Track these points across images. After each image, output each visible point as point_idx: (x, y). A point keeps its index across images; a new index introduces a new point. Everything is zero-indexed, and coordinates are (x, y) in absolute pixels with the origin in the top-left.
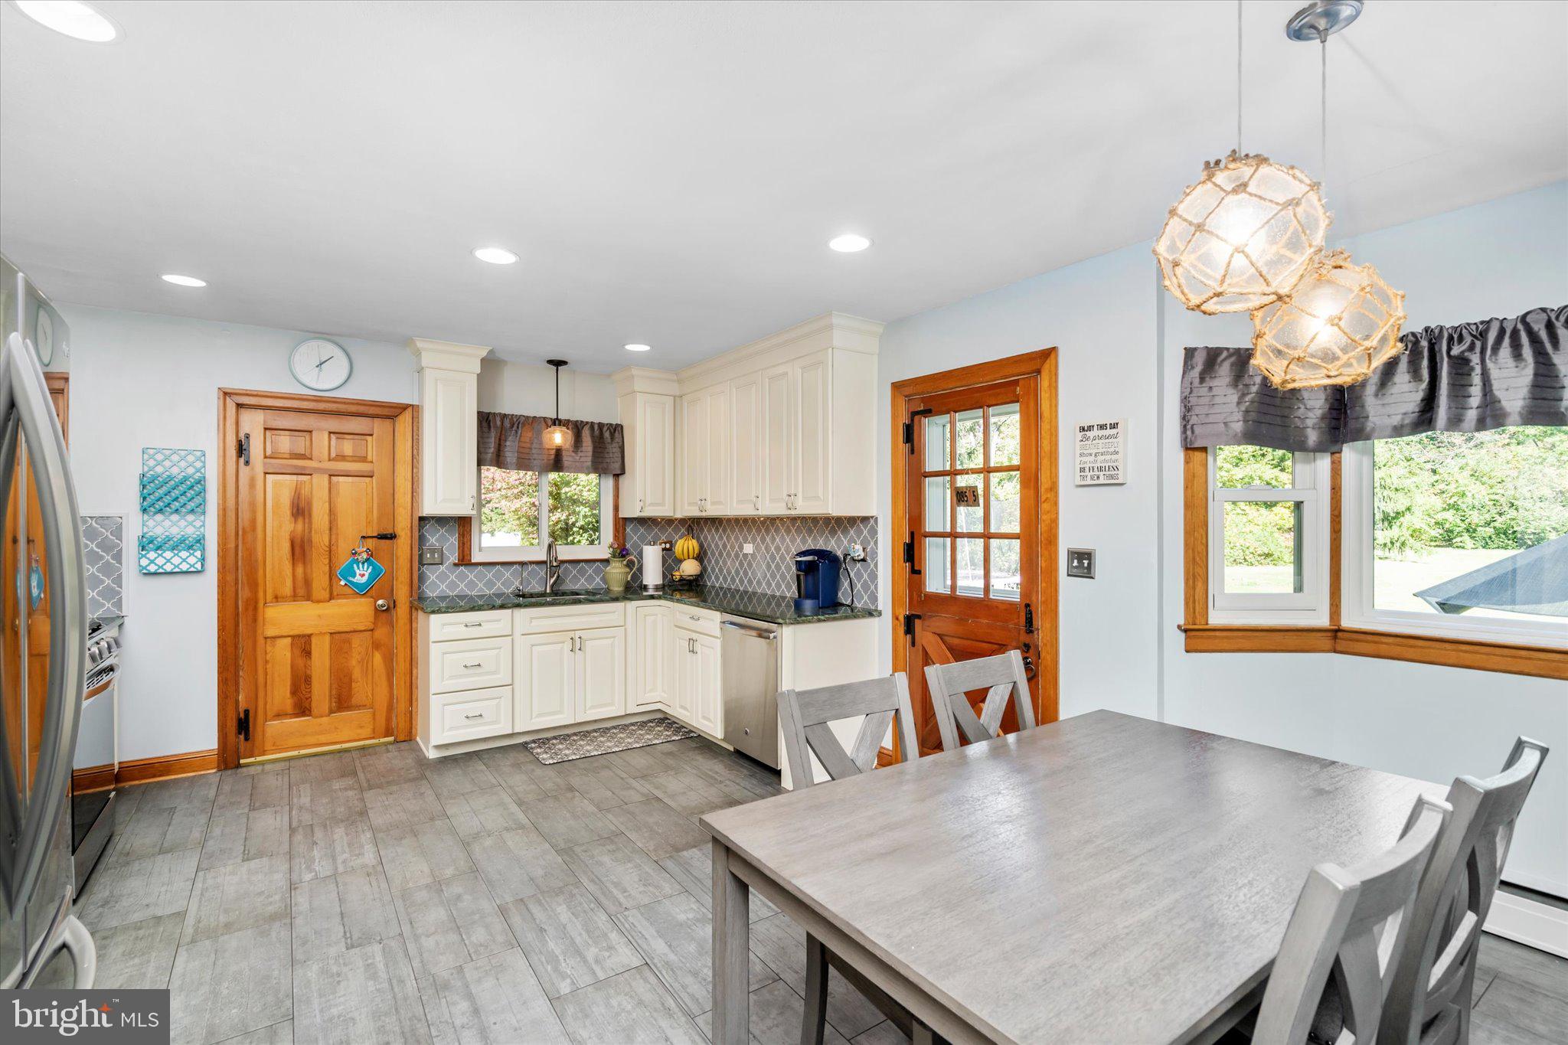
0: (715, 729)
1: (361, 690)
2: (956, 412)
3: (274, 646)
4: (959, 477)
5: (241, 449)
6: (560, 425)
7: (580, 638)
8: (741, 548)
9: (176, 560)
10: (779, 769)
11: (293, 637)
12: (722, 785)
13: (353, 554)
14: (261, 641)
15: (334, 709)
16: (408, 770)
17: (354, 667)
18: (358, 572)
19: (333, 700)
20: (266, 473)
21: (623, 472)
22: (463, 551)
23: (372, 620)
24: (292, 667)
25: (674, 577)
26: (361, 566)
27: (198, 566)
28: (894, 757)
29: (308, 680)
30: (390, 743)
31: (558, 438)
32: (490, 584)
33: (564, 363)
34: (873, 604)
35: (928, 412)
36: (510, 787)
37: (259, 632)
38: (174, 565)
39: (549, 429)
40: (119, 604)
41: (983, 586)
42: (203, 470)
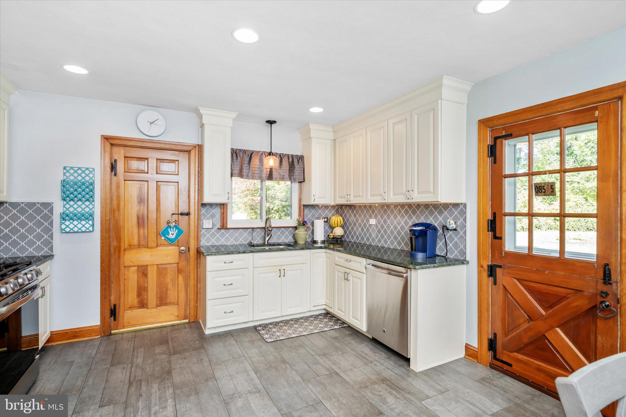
0: (363, 326)
1: (172, 295)
2: (533, 134)
3: (128, 271)
4: (534, 177)
5: (113, 167)
6: (273, 155)
7: (284, 270)
8: (368, 221)
9: (80, 226)
10: (409, 358)
11: (138, 266)
12: (373, 365)
13: (168, 223)
14: (122, 268)
15: (159, 304)
16: (194, 342)
17: (168, 282)
18: (170, 232)
19: (158, 300)
20: (125, 180)
21: (304, 181)
22: (223, 222)
23: (177, 257)
24: (138, 282)
25: (330, 236)
26: (172, 229)
27: (91, 229)
28: (479, 352)
29: (145, 289)
30: (187, 323)
31: (271, 162)
32: (236, 239)
33: (275, 122)
34: (462, 256)
35: (509, 136)
36: (250, 358)
37: (122, 263)
38: (79, 228)
39: (267, 157)
40: (51, 249)
41: (559, 250)
42: (93, 179)
